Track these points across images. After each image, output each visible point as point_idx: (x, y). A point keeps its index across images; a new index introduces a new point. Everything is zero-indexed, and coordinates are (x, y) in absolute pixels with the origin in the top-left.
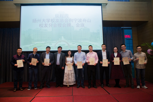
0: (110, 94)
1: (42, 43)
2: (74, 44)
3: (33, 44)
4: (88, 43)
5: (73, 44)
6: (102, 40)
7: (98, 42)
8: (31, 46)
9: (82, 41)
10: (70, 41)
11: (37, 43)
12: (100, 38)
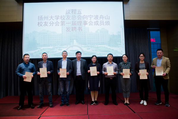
0: (135, 113)
1: (50, 49)
2: (90, 49)
3: (38, 50)
4: (107, 48)
5: (88, 49)
6: (123, 44)
7: (119, 47)
8: (36, 52)
9: (99, 46)
10: (84, 46)
11: (43, 49)
12: (121, 42)
